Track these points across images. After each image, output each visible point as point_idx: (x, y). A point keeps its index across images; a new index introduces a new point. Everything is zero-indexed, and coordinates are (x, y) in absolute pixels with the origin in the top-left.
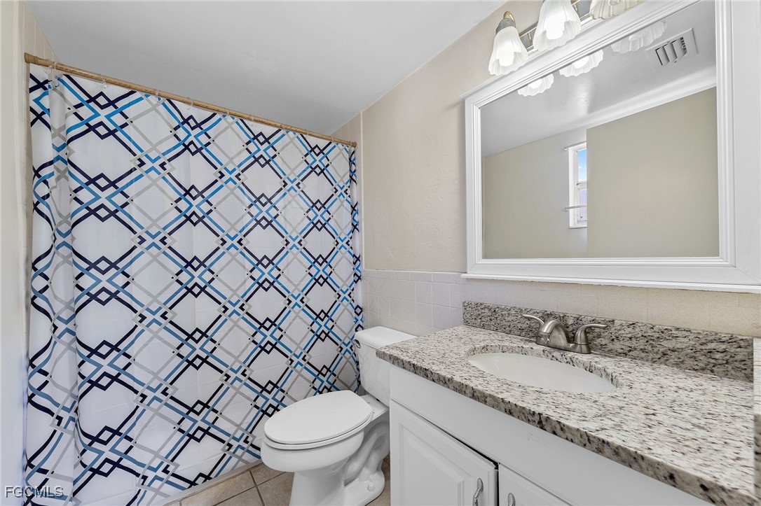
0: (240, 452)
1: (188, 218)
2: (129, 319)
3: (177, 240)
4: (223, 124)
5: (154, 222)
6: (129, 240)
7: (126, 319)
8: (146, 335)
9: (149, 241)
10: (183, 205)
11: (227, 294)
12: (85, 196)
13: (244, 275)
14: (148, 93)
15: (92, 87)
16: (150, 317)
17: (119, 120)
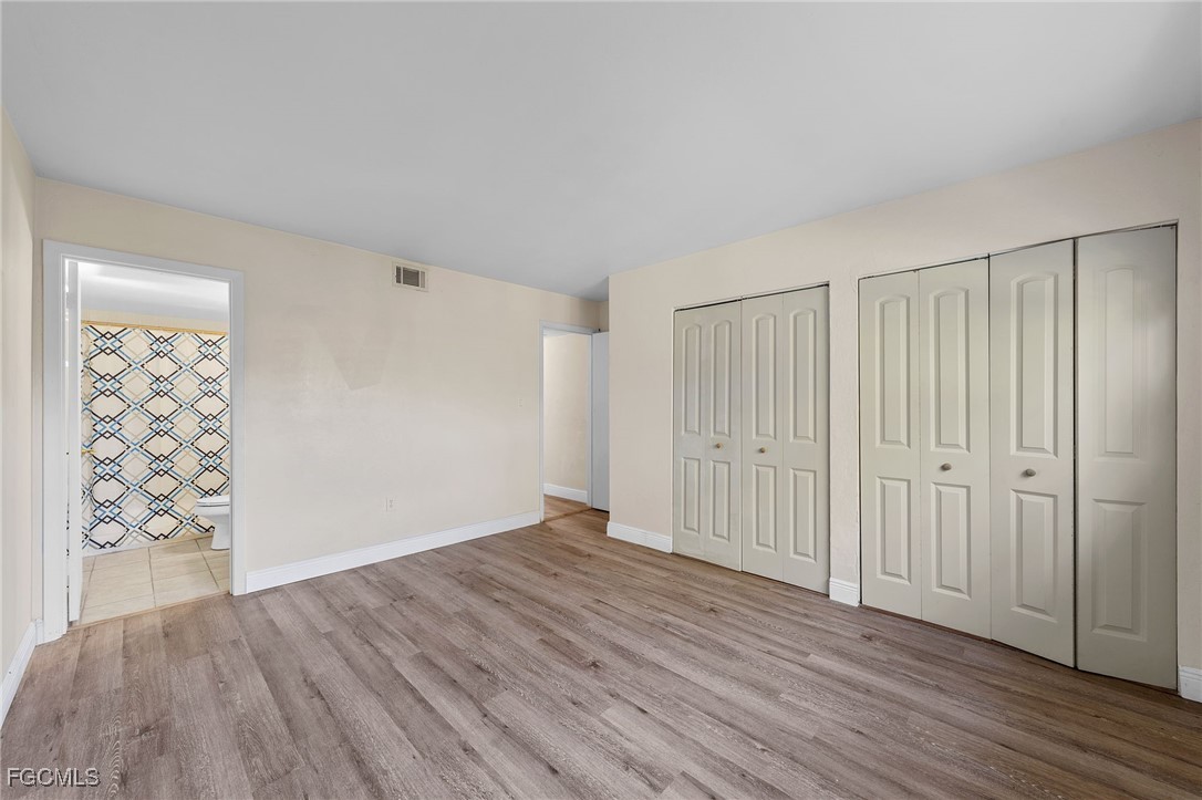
0: (188, 526)
1: (158, 394)
2: (122, 447)
3: (150, 406)
4: (182, 338)
5: (137, 397)
6: (121, 406)
7: (120, 447)
8: (130, 456)
9: (133, 406)
10: (154, 386)
11: (183, 436)
12: (98, 385)
13: (195, 425)
14: (135, 327)
15: (103, 330)
16: (133, 447)
17: (118, 344)
